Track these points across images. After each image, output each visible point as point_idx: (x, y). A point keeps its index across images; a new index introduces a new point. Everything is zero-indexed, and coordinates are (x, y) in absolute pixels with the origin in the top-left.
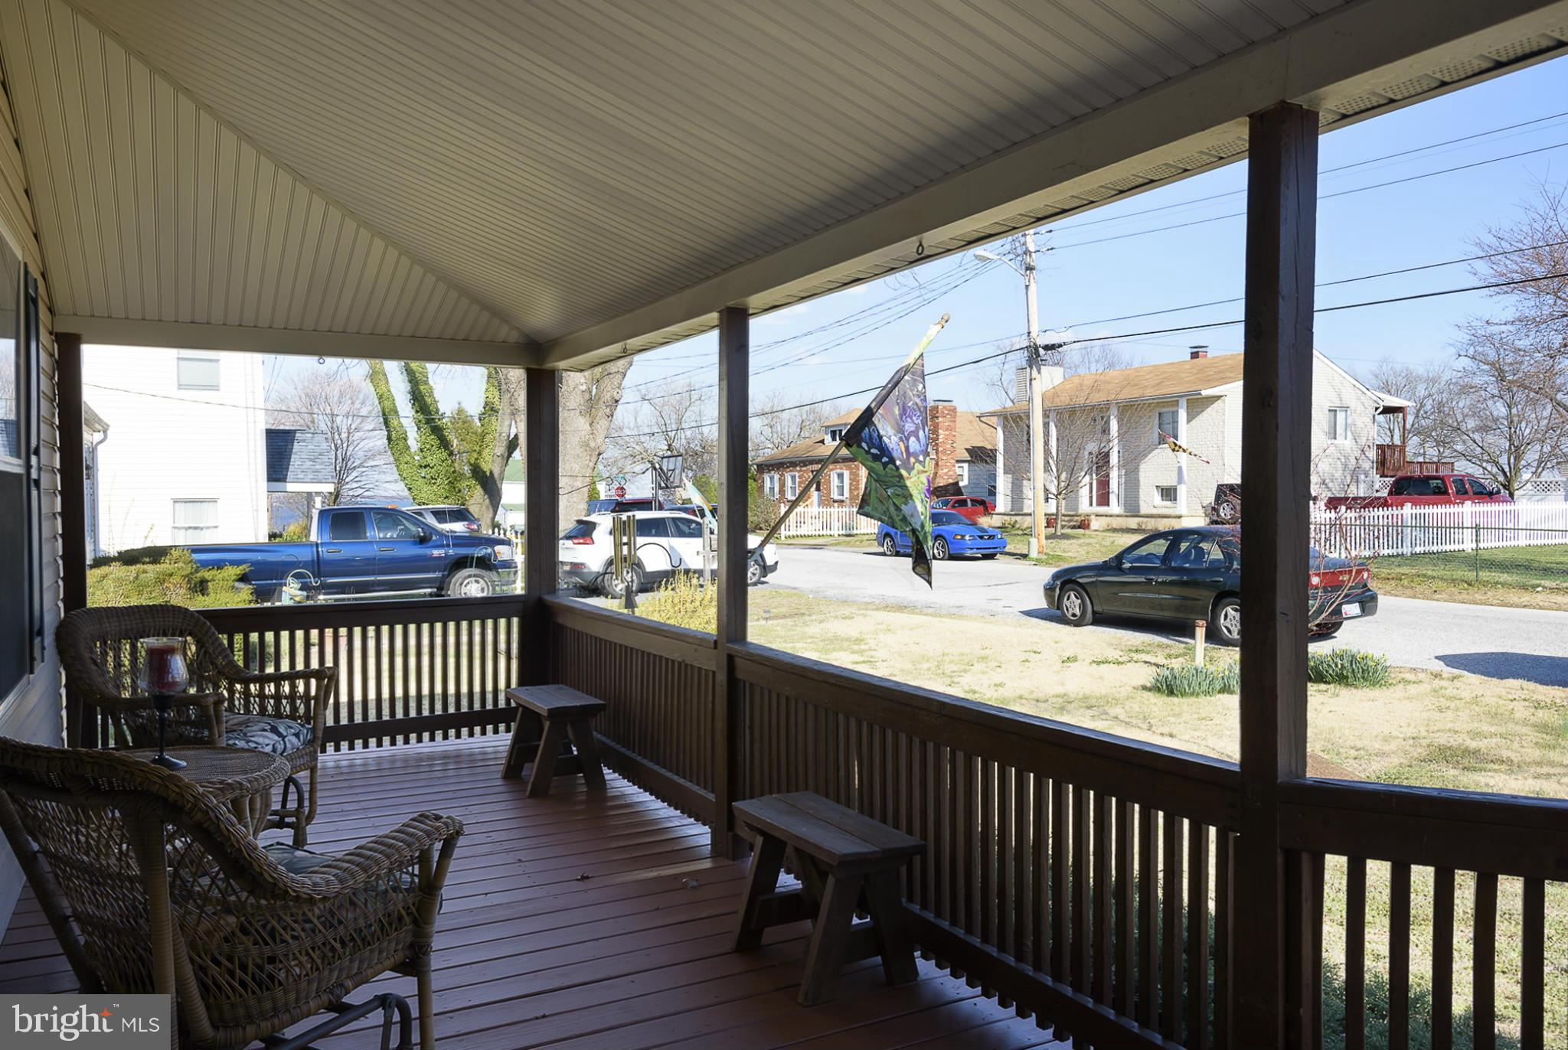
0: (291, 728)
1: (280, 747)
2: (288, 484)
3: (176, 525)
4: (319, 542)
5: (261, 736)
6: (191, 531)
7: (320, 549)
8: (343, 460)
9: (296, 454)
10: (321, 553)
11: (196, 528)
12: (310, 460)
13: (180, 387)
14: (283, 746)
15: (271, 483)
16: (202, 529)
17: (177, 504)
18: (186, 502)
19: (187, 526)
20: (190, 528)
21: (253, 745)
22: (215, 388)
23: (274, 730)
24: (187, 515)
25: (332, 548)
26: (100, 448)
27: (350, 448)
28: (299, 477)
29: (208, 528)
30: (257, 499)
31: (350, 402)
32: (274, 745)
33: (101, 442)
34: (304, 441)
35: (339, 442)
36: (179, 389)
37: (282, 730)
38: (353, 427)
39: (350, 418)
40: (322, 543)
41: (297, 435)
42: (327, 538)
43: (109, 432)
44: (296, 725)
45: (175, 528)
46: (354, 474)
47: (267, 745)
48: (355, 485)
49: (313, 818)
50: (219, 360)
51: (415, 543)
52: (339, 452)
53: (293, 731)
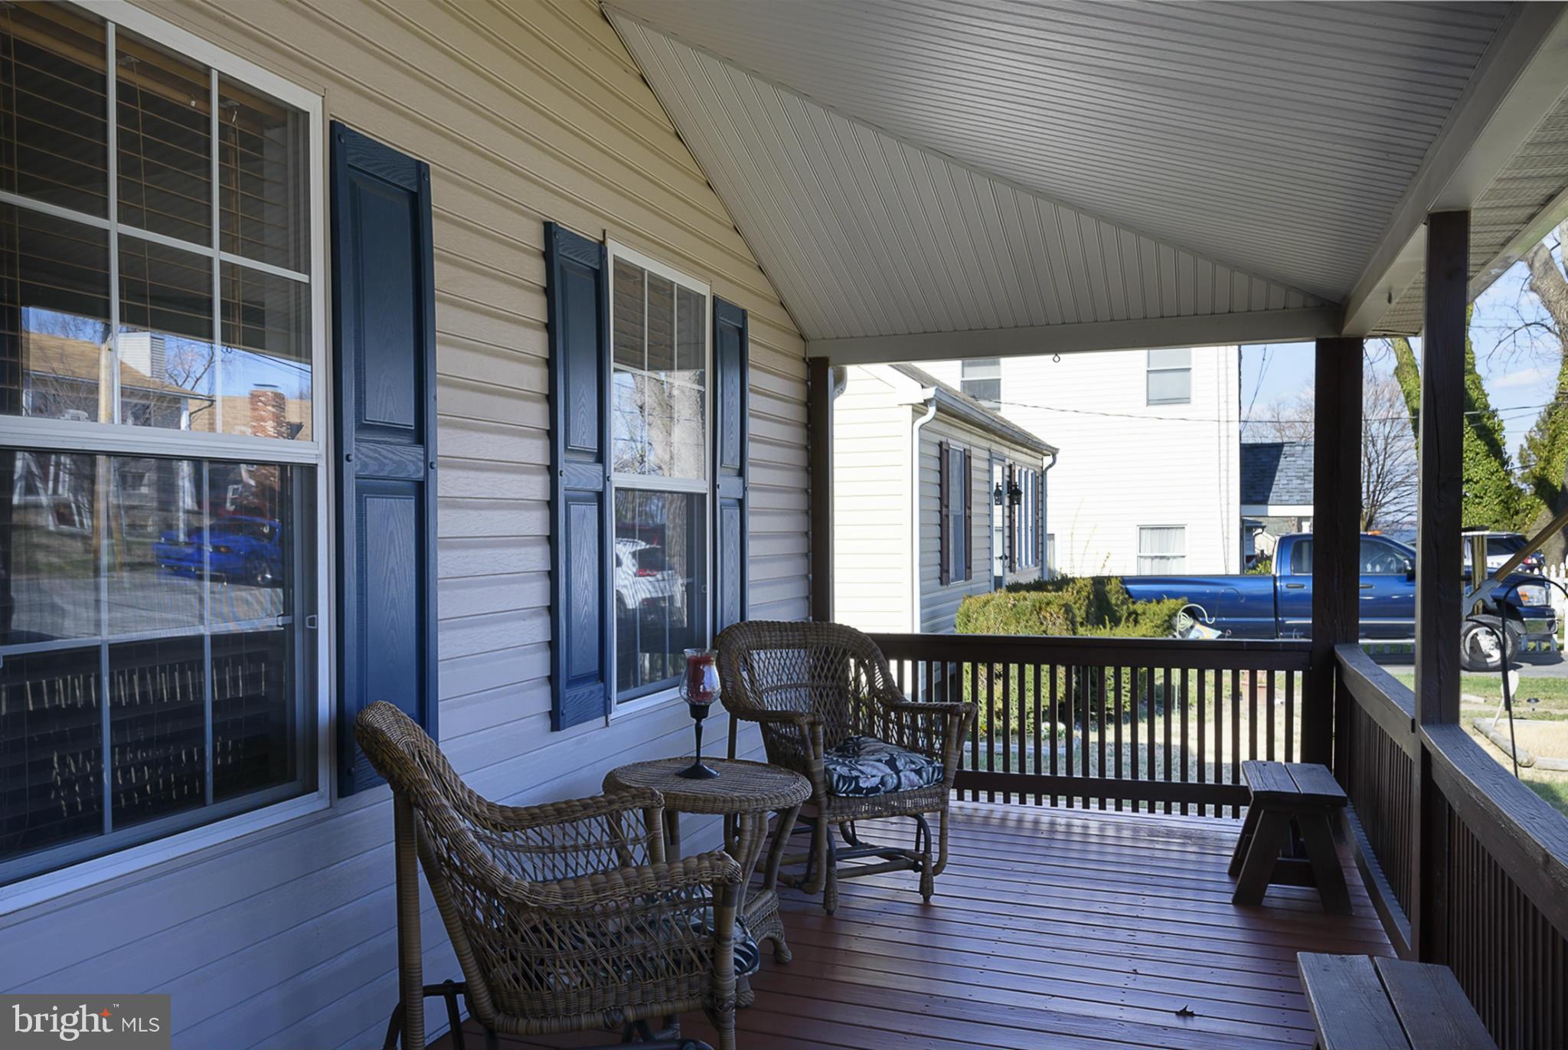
0: (914, 763)
1: (892, 782)
2: (1270, 507)
3: (1141, 554)
4: (1278, 575)
5: (874, 767)
6: (1157, 560)
7: (1278, 584)
8: (1379, 477)
9: (1282, 471)
10: (1279, 588)
11: (1162, 557)
12: (1299, 478)
13: (1149, 403)
14: (895, 781)
15: (1244, 506)
16: (1168, 558)
17: (1143, 532)
18: (1153, 529)
19: (1153, 555)
20: (1156, 557)
21: (855, 773)
22: (1185, 400)
23: (891, 763)
24: (1153, 544)
25: (1293, 582)
26: (1049, 472)
27: (1389, 462)
28: (1283, 498)
29: (1174, 557)
30: (1228, 526)
31: (1388, 404)
32: (882, 778)
33: (1050, 466)
34: (1292, 455)
35: (1374, 455)
36: (1148, 404)
37: (900, 764)
38: (1392, 435)
39: (1388, 424)
40: (1281, 577)
41: (1285, 449)
42: (1287, 570)
43: (1057, 456)
44: (920, 759)
45: (1141, 557)
46: (1393, 494)
47: (873, 776)
48: (1393, 508)
49: (943, 868)
50: (1189, 370)
51: (1399, 579)
52: (1373, 467)
53: (913, 766)
